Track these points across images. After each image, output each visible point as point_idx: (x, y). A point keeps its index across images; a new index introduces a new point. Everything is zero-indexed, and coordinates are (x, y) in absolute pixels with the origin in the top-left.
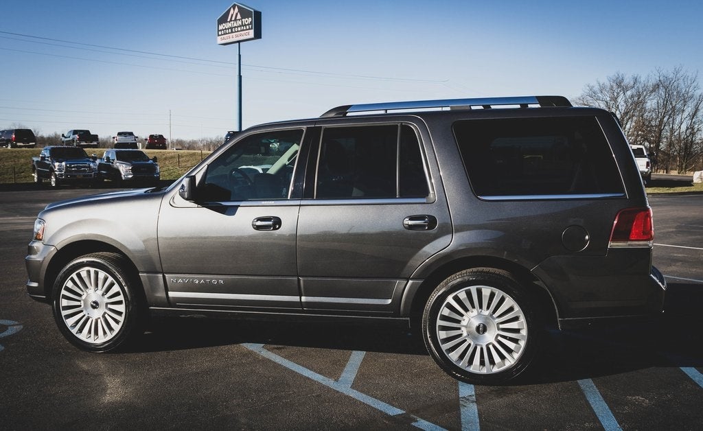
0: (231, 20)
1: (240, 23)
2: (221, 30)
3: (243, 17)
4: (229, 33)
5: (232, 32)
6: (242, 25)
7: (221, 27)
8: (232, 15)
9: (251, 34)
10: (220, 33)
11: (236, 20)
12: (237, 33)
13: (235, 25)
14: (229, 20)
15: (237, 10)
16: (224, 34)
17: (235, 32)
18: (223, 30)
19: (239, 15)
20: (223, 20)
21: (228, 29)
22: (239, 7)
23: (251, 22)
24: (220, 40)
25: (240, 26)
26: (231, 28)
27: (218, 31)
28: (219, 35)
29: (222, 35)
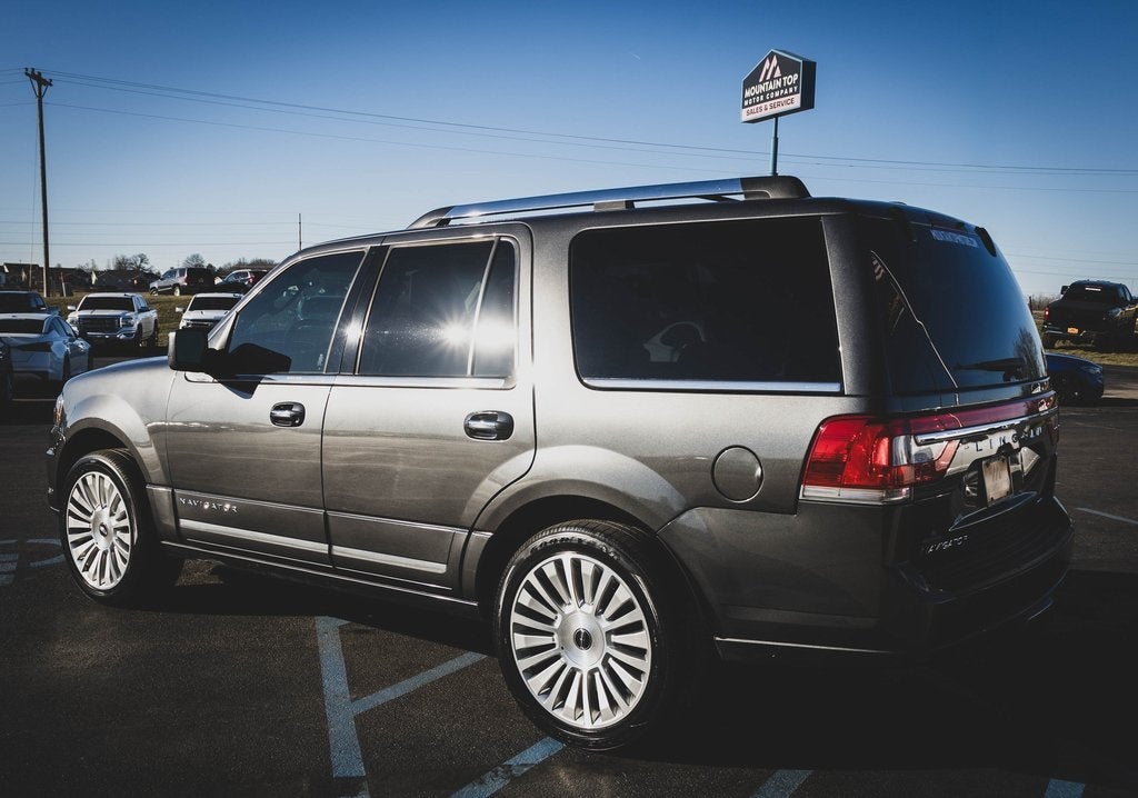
0: (765, 80)
1: (779, 83)
2: (748, 98)
3: (784, 73)
4: (760, 102)
5: (765, 100)
6: (783, 88)
7: (748, 94)
8: (767, 71)
9: (797, 100)
10: (746, 103)
11: (772, 79)
12: (773, 102)
13: (771, 87)
14: (761, 80)
15: (775, 61)
16: (753, 104)
17: (771, 99)
18: (751, 97)
19: (778, 70)
20: (752, 80)
21: (759, 95)
22: (779, 57)
23: (797, 81)
24: (745, 115)
25: (779, 89)
26: (764, 94)
27: (744, 99)
28: (744, 107)
29: (749, 106)
